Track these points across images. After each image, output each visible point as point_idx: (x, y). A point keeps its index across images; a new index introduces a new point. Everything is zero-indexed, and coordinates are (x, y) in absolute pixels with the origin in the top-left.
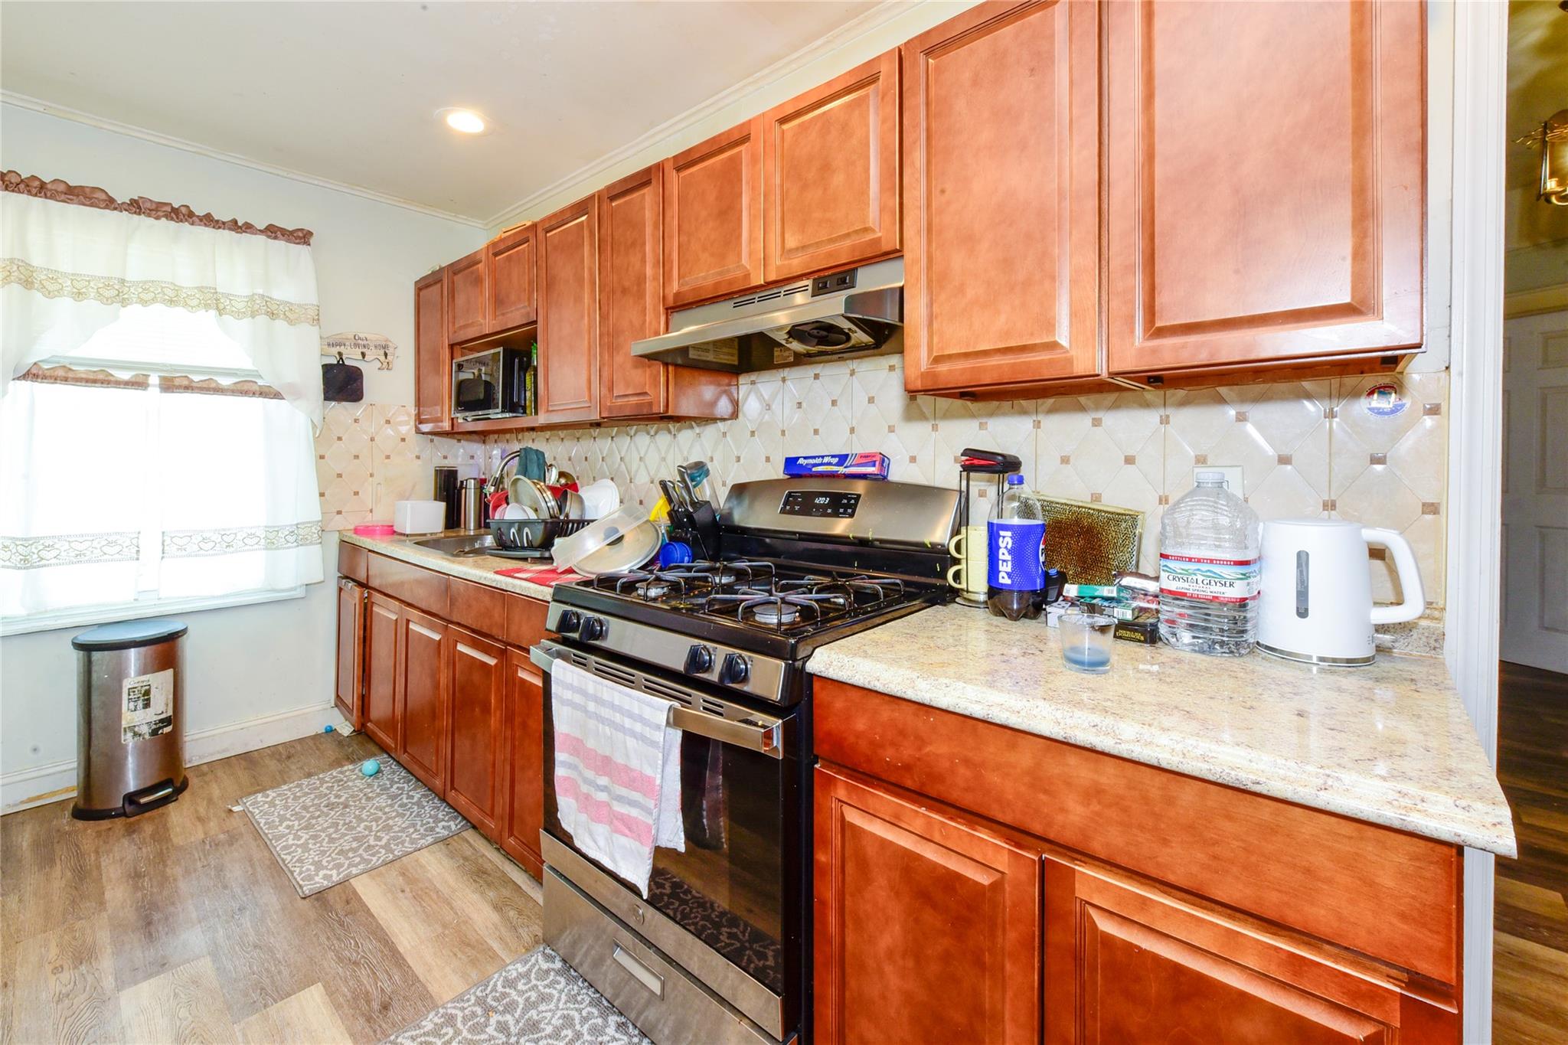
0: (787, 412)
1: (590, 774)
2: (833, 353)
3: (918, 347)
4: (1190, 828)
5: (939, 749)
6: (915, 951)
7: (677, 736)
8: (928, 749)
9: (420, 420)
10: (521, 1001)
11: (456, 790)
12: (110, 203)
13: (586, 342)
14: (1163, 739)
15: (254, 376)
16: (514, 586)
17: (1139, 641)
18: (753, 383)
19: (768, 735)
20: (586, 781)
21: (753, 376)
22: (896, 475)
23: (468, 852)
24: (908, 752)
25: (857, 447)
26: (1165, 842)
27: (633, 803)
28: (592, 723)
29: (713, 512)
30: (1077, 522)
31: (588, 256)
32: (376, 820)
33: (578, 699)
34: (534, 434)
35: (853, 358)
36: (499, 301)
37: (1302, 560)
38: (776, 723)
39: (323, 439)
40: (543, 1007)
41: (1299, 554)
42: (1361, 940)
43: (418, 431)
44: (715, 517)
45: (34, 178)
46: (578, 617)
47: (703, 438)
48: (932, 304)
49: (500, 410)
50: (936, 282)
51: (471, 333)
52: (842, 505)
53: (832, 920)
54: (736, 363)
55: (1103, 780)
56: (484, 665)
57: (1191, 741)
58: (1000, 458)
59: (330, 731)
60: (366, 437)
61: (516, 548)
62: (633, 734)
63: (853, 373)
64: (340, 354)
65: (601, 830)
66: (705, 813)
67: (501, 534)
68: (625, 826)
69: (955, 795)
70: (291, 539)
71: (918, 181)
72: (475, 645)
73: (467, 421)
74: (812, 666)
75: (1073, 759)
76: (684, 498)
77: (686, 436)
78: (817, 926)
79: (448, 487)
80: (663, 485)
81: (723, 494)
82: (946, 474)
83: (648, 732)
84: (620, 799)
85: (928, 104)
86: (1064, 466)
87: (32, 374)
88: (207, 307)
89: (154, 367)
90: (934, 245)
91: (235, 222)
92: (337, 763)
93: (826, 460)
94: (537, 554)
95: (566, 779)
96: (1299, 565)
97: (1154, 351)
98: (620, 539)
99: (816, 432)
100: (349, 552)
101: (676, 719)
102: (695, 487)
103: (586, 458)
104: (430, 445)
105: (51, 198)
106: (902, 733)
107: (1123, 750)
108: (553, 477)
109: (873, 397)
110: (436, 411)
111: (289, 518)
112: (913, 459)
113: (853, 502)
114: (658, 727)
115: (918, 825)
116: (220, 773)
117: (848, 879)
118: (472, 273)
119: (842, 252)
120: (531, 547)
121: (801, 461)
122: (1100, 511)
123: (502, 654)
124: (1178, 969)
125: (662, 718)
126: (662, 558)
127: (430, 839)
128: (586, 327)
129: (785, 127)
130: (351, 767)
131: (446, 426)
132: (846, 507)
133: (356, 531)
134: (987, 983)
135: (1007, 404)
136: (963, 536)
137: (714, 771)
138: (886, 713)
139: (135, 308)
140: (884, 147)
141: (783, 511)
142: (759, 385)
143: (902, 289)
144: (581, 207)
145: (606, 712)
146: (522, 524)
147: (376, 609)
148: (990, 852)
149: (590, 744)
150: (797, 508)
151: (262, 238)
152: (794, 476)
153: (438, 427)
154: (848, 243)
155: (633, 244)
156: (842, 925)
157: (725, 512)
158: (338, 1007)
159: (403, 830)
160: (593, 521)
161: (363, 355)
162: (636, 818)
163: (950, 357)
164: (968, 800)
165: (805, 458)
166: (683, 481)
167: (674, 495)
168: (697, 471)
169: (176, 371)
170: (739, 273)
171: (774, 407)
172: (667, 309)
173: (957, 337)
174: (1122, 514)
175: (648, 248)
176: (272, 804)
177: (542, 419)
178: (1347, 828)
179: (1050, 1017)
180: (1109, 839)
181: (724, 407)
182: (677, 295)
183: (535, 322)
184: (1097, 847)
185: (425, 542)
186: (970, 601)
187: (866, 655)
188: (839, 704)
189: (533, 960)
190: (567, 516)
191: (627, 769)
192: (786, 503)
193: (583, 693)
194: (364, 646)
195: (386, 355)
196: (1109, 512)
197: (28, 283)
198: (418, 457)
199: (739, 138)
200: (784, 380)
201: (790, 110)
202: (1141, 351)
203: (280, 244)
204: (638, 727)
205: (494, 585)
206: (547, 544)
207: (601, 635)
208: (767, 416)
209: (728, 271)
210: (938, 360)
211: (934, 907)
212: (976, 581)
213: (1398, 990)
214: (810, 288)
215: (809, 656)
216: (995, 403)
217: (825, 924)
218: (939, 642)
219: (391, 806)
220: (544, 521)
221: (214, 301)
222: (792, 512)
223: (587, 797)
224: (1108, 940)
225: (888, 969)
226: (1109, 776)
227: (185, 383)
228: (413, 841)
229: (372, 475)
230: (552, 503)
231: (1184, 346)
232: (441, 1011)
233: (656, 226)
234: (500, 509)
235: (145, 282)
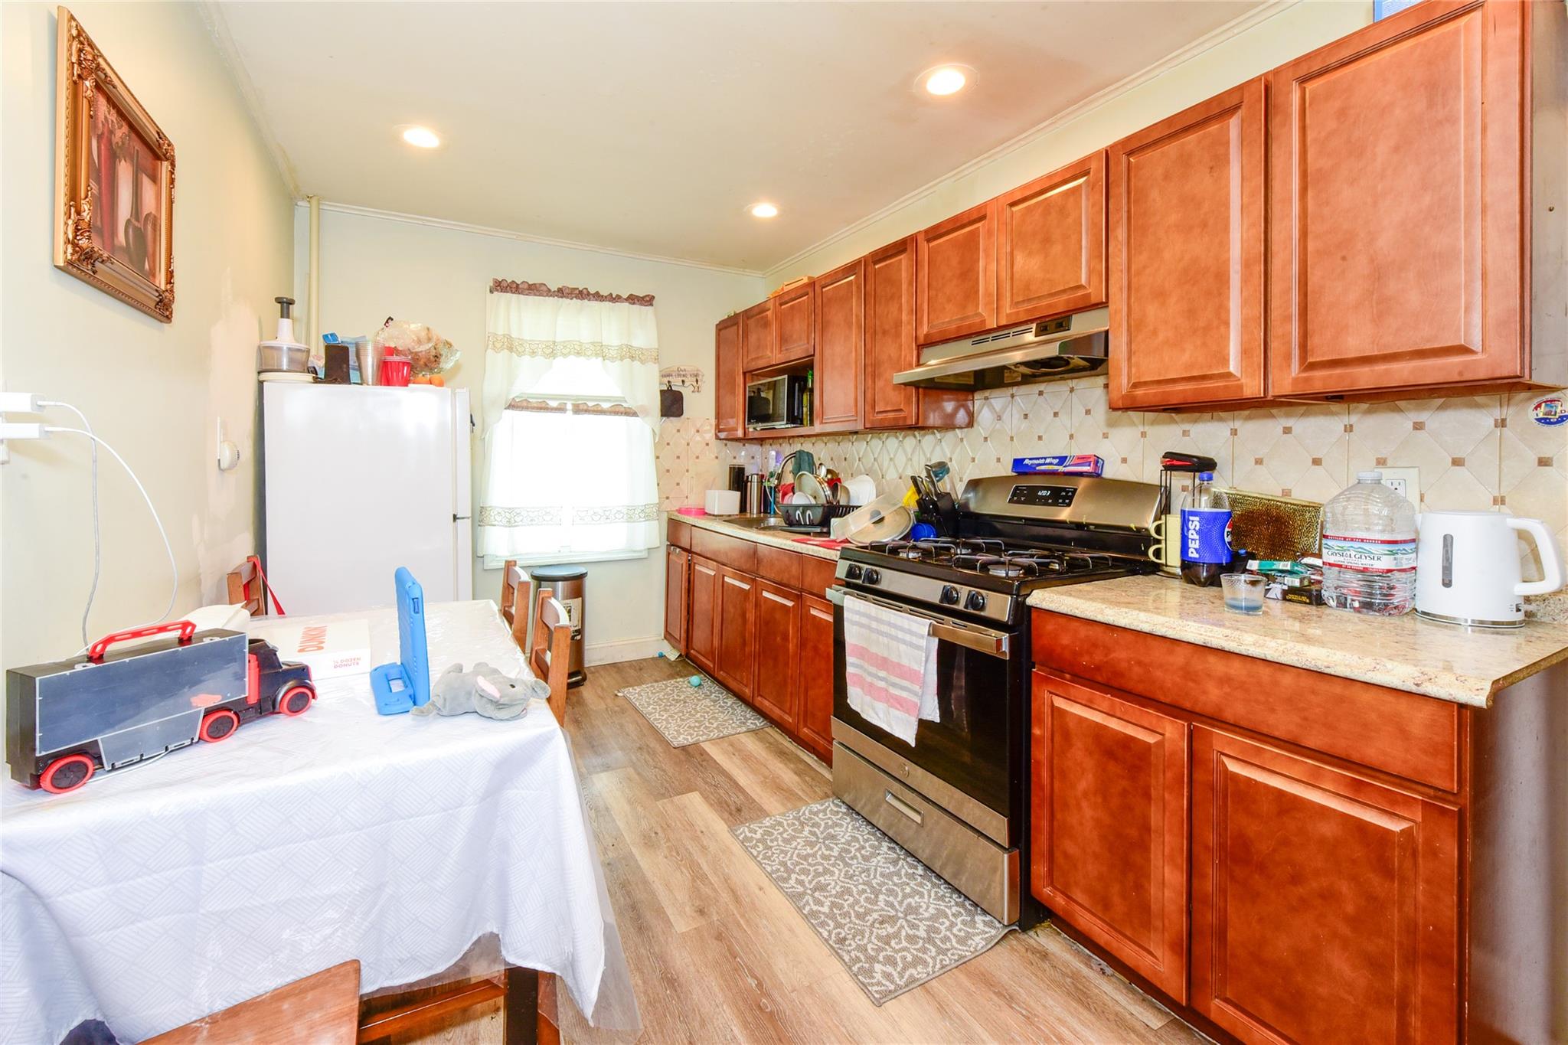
0: (1015, 421)
1: (873, 670)
2: (1055, 374)
3: (1120, 375)
4: (1289, 701)
5: (1121, 655)
6: (1103, 790)
7: (934, 643)
8: (1112, 656)
9: (719, 430)
10: (823, 823)
11: (761, 696)
12: (549, 293)
13: (853, 371)
14: (1273, 644)
15: (621, 401)
16: (808, 550)
17: (1305, 603)
18: (986, 398)
19: (999, 642)
20: (870, 674)
21: (987, 393)
22: (1108, 473)
23: (772, 740)
24: (1098, 657)
25: (1075, 450)
26: (1273, 710)
27: (903, 688)
28: (874, 636)
29: (953, 502)
30: (1268, 513)
31: (856, 306)
32: (707, 713)
33: (864, 620)
34: (802, 440)
35: (1072, 378)
36: (783, 340)
37: (1448, 541)
38: (1005, 637)
39: (661, 445)
40: (837, 829)
41: (1445, 537)
42: (1396, 767)
43: (717, 438)
44: (954, 505)
45: (513, 282)
46: (860, 569)
47: (943, 443)
48: (1131, 343)
49: (785, 422)
50: (1134, 329)
51: (761, 363)
52: (1061, 496)
53: (1045, 774)
54: (972, 383)
55: (1232, 672)
56: (785, 606)
57: (1291, 644)
58: (1195, 460)
59: (662, 656)
60: (684, 442)
61: (799, 524)
62: (904, 642)
63: (1072, 390)
64: (669, 382)
65: (881, 706)
66: (953, 701)
67: (789, 516)
68: (899, 703)
69: (1130, 685)
70: (642, 515)
71: (1120, 251)
72: (777, 592)
73: (755, 429)
74: (1030, 601)
75: (1212, 659)
76: (930, 490)
77: (928, 440)
78: (1033, 778)
79: (738, 479)
80: (914, 479)
81: (960, 487)
82: (1151, 472)
83: (914, 640)
84: (894, 685)
85: (1129, 193)
86: (1258, 466)
87: (512, 406)
88: (597, 355)
89: (568, 398)
90: (1133, 300)
91: (611, 295)
92: (671, 676)
93: (1048, 461)
94: (818, 530)
95: (855, 675)
96: (1445, 545)
97: (1307, 380)
98: (882, 520)
99: (1040, 438)
100: (674, 527)
101: (934, 631)
102: (938, 481)
103: (845, 459)
104: (724, 448)
105: (522, 293)
106: (1095, 645)
107: (1243, 650)
108: (823, 471)
109: (1090, 410)
110: (732, 422)
111: (641, 501)
112: (1124, 460)
113: (1070, 494)
114: (922, 637)
115: (1105, 706)
116: (602, 673)
117: (1056, 745)
118: (762, 318)
119: (1060, 304)
120: (812, 525)
121: (1027, 462)
122: (1286, 503)
123: (798, 598)
124: (1281, 794)
125: (925, 630)
126: (913, 534)
127: (744, 729)
128: (854, 360)
129: (1015, 209)
130: (682, 680)
131: (740, 433)
132: (1064, 498)
133: (680, 511)
134: (1153, 809)
135: (1208, 415)
136: (1162, 521)
137: (960, 670)
138: (1084, 631)
139: (559, 359)
140: (1094, 225)
141: (1011, 501)
142: (992, 401)
143: (1107, 332)
144: (850, 269)
145: (884, 628)
146: (806, 508)
147: (697, 567)
148: (1154, 721)
149: (874, 649)
150: (1023, 499)
151: (626, 304)
152: (1020, 474)
153: (732, 435)
154: (1064, 297)
155: (892, 298)
156: (1052, 777)
157: (962, 502)
158: (711, 805)
159: (725, 721)
160: (857, 507)
161: (683, 381)
162: (905, 699)
163: (1145, 383)
164: (1140, 688)
165: (1030, 459)
166: (929, 476)
167: (922, 488)
168: (940, 469)
169: (579, 400)
170: (977, 320)
171: (1004, 417)
172: (918, 346)
173: (1151, 368)
174: (1307, 506)
175: (904, 300)
176: (639, 694)
177: (818, 428)
178: (1389, 698)
179: (1196, 831)
180: (1236, 710)
181: (961, 416)
182: (927, 336)
183: (813, 355)
184: (1229, 715)
185: (729, 520)
186: (1168, 573)
187: (1070, 595)
188: (1050, 626)
189: (827, 804)
190: (838, 502)
191: (899, 665)
192: (1013, 495)
193: (869, 617)
194: (689, 596)
195: (697, 381)
196: (1295, 505)
197: (511, 349)
198: (717, 458)
199: (977, 216)
200: (1013, 396)
201: (1018, 197)
202: (1295, 381)
203: (636, 307)
204: (908, 637)
205: (792, 549)
206: (825, 522)
207: (876, 581)
208: (998, 426)
209: (968, 317)
210: (1135, 385)
211: (1116, 759)
212: (1173, 558)
213: (1421, 798)
214: (1034, 330)
215: (1029, 595)
216: (1198, 414)
217: (1039, 776)
218: (1130, 594)
219: (714, 706)
220: (823, 505)
221: (601, 351)
222: (1019, 502)
223: (871, 685)
224: (1235, 777)
225: (1084, 804)
226: (1236, 668)
227: (585, 407)
228: (733, 728)
229: (687, 471)
230: (829, 492)
231: (1330, 376)
232: (773, 818)
233: (910, 284)
234: (787, 497)
235: (564, 342)
